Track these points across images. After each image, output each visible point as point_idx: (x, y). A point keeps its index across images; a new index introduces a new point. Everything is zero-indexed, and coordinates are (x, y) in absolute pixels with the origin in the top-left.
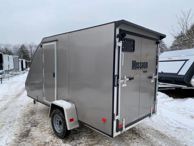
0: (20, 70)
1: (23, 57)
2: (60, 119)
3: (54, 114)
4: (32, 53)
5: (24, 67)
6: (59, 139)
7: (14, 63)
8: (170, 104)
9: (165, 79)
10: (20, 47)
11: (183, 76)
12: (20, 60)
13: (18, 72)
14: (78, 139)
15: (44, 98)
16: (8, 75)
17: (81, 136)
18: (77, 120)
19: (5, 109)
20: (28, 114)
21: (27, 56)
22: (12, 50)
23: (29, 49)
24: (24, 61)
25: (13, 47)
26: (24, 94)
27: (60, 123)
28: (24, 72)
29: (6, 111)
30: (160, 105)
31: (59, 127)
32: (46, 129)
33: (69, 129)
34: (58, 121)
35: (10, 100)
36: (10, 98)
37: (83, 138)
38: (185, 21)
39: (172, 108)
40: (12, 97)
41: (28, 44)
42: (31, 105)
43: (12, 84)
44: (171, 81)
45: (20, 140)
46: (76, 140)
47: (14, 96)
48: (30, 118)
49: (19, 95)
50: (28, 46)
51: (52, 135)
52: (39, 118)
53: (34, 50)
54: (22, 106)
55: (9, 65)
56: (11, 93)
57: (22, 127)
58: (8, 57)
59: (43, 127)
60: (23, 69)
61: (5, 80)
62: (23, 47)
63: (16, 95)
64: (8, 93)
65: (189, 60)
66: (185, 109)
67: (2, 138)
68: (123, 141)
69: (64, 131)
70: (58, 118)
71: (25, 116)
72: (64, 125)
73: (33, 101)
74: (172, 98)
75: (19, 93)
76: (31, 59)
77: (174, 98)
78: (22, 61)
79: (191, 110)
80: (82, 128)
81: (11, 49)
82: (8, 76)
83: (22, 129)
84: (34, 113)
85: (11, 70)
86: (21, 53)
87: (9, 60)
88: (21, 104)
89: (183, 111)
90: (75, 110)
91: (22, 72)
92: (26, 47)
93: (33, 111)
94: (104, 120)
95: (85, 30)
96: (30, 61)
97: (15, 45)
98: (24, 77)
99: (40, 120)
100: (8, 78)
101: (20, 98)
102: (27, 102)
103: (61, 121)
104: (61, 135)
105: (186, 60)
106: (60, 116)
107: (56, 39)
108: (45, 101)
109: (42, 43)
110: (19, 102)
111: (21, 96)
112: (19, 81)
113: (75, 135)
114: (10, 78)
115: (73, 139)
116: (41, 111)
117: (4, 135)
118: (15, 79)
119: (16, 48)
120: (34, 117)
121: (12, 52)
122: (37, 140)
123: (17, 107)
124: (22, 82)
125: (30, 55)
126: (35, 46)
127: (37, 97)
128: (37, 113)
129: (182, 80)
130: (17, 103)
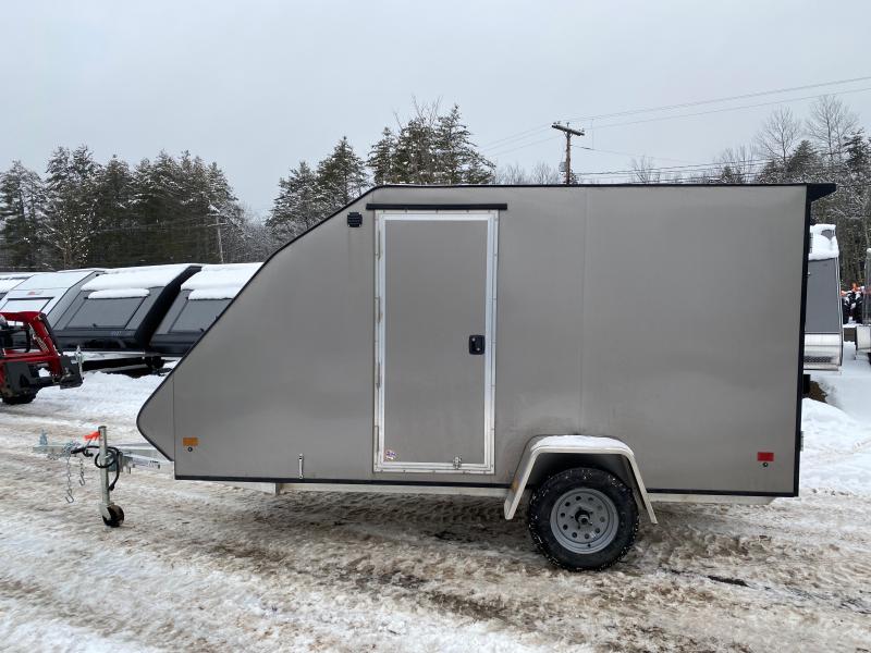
15: (388, 454)
34: (564, 514)
108: (396, 464)
127: (303, 466)
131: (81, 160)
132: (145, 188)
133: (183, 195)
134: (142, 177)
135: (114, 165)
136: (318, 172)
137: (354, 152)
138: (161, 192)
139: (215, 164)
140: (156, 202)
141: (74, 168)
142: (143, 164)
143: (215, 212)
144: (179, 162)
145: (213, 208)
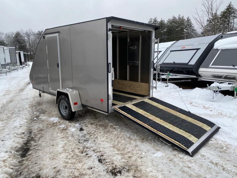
0: (18, 64)
1: (19, 48)
2: (66, 104)
3: (60, 100)
4: (30, 43)
5: (23, 60)
6: (66, 121)
7: (10, 56)
8: (175, 94)
9: (177, 69)
10: (14, 36)
11: (193, 66)
12: (17, 53)
13: (16, 67)
14: (82, 120)
15: (50, 88)
16: (6, 69)
17: (85, 118)
18: (80, 104)
19: (11, 101)
20: (35, 105)
21: (24, 46)
22: (5, 39)
23: (26, 38)
24: (22, 53)
25: (6, 35)
26: (27, 89)
27: (66, 108)
28: (23, 66)
29: (12, 103)
30: (167, 95)
31: (65, 111)
32: (53, 115)
33: (73, 111)
34: (64, 106)
35: (14, 94)
36: (14, 93)
37: (87, 119)
38: (210, 3)
39: (177, 97)
40: (15, 92)
41: (25, 31)
42: (37, 98)
43: (12, 79)
44: (183, 72)
45: (32, 122)
46: (81, 121)
47: (18, 91)
48: (38, 108)
49: (22, 90)
50: (24, 34)
51: (59, 118)
52: (46, 108)
53: (32, 39)
54: (27, 99)
55: (5, 58)
56: (13, 88)
57: (31, 114)
58: (4, 48)
59: (50, 113)
60: (21, 63)
61: (3, 76)
62: (18, 35)
63: (19, 90)
64: (10, 88)
65: (200, 49)
66: (187, 97)
67: (15, 122)
68: (121, 120)
69: (69, 114)
70: (64, 104)
71: (33, 107)
72: (69, 108)
73: (39, 94)
74: (181, 89)
75: (22, 88)
76: (29, 51)
77: (183, 88)
78: (20, 53)
79: (192, 98)
80: (86, 113)
81: (3, 38)
82: (6, 71)
83: (31, 115)
84: (41, 104)
85: (8, 64)
86: (16, 44)
87: (4, 52)
88: (27, 97)
89: (185, 99)
90: (79, 95)
91: (21, 66)
92: (22, 35)
93: (40, 102)
94: (102, 100)
95: (84, 23)
96: (29, 53)
97: (7, 33)
98: (24, 72)
99: (47, 109)
100: (6, 73)
101: (25, 92)
102: (32, 96)
103: (66, 106)
104: (67, 117)
105: (198, 49)
106: (65, 101)
107: (59, 31)
108: (52, 91)
109: (45, 34)
110: (24, 95)
111: (25, 91)
112: (19, 77)
113: (80, 118)
114: (8, 74)
115: (78, 121)
116: (47, 102)
117: (16, 119)
118: (14, 74)
119: (9, 37)
120: (41, 107)
121: (5, 42)
122: (46, 122)
123: (23, 100)
124: (23, 77)
125: (28, 45)
126: (34, 34)
127: (43, 89)
128: (44, 104)
129: (191, 69)
130: (22, 96)
131: (155, 21)
132: (168, 26)
133: (177, 27)
134: (168, 23)
135: (162, 21)
136: (220, 15)
137: (234, 6)
138: (172, 27)
139: (188, 17)
140: (170, 30)
141: (154, 23)
142: (169, 20)
143: (186, 31)
144: (177, 18)
145: (185, 30)
